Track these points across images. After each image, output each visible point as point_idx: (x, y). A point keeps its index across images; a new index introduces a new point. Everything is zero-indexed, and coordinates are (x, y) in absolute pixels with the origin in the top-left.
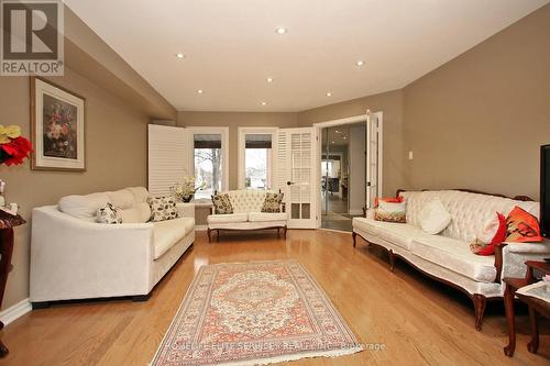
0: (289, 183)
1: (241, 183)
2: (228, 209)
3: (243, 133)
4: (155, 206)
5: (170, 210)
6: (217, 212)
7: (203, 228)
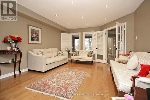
0: (97, 48)
1: (84, 48)
2: (77, 55)
3: (84, 34)
4: (58, 53)
5: (61, 54)
6: (74, 55)
7: (70, 59)
